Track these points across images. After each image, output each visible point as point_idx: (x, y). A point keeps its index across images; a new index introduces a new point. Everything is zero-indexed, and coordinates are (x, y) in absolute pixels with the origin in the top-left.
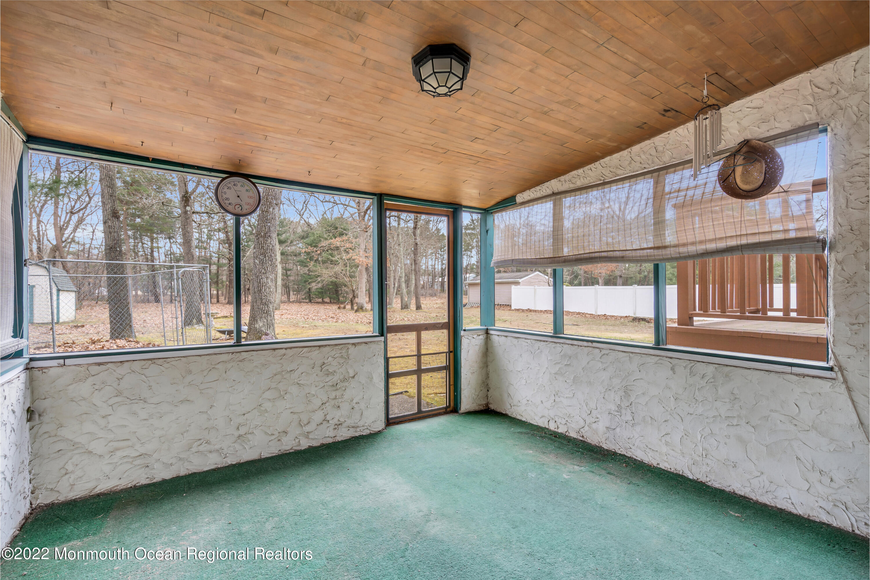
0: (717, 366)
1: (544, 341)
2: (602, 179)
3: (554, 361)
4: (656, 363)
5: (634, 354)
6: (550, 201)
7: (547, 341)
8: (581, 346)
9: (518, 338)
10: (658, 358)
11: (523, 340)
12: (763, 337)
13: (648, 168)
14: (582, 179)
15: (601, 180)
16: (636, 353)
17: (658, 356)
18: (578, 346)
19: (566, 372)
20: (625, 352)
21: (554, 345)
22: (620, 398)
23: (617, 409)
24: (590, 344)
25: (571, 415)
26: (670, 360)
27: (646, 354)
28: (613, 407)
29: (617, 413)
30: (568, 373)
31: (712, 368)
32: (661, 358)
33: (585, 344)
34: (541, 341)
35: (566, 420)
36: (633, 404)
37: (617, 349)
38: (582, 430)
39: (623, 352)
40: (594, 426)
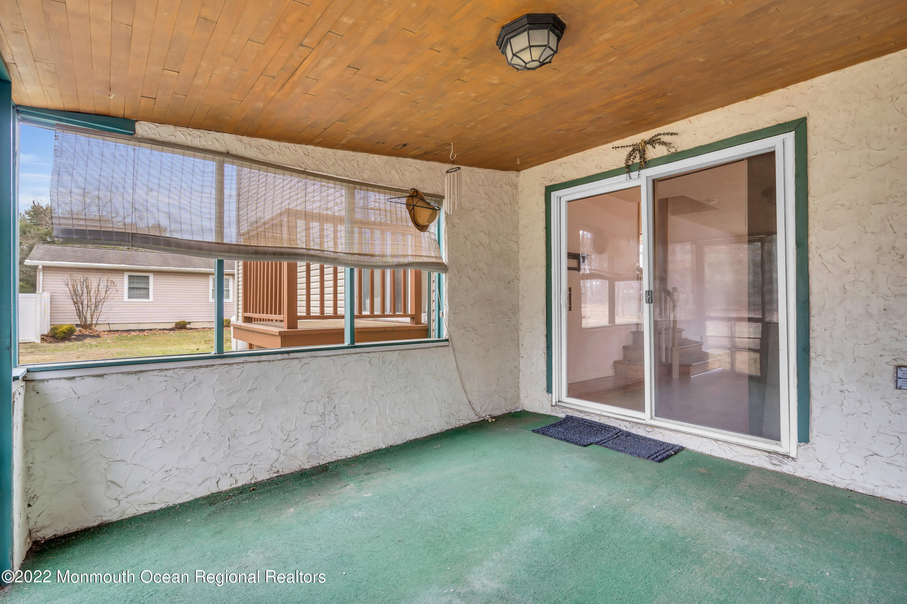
0: (398, 352)
1: (207, 366)
2: (304, 167)
3: (228, 391)
4: (357, 361)
5: (338, 357)
6: (214, 160)
7: (213, 365)
8: (273, 361)
9: (141, 372)
10: (358, 355)
11: (155, 373)
12: (386, 330)
13: (351, 178)
14: (276, 155)
15: (301, 167)
16: (339, 355)
17: (359, 353)
18: (269, 361)
19: (249, 400)
20: (329, 356)
21: (227, 368)
22: (323, 406)
23: (320, 418)
24: (286, 356)
25: (258, 454)
26: (367, 355)
27: (349, 354)
28: (315, 418)
29: (320, 423)
30: (252, 400)
31: (396, 353)
32: (361, 354)
33: (279, 357)
34: (201, 367)
35: (249, 464)
36: (337, 406)
37: (319, 355)
38: (276, 464)
39: (327, 356)
40: (292, 451)
